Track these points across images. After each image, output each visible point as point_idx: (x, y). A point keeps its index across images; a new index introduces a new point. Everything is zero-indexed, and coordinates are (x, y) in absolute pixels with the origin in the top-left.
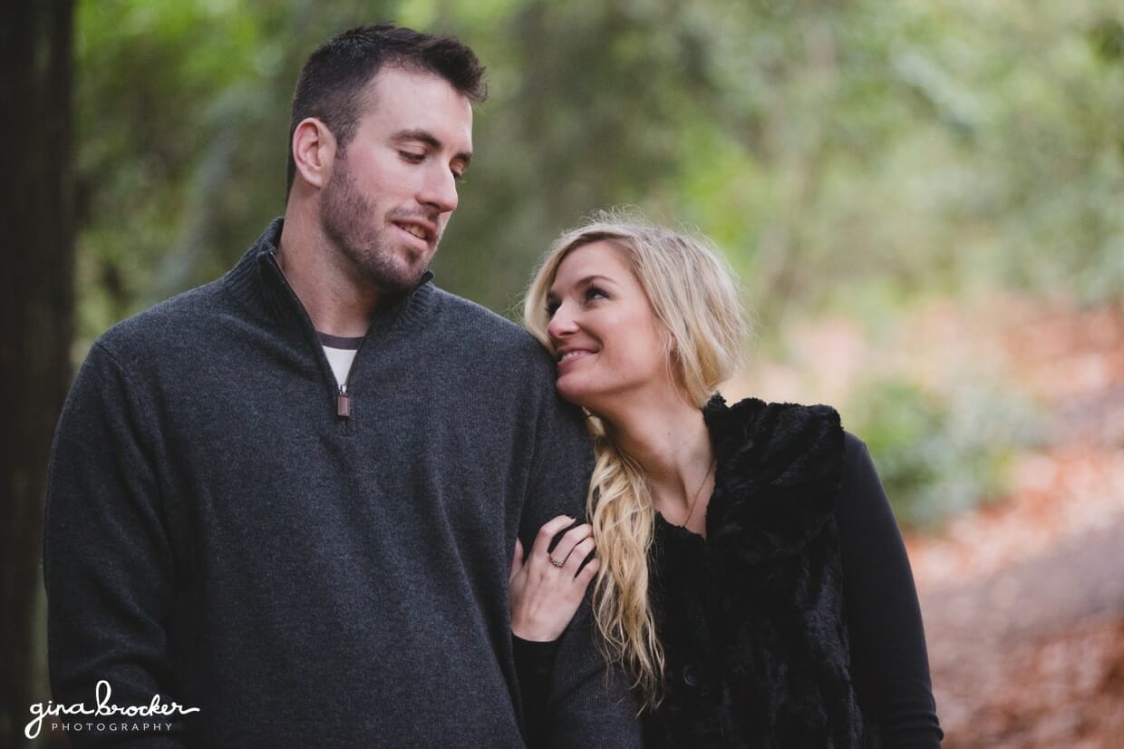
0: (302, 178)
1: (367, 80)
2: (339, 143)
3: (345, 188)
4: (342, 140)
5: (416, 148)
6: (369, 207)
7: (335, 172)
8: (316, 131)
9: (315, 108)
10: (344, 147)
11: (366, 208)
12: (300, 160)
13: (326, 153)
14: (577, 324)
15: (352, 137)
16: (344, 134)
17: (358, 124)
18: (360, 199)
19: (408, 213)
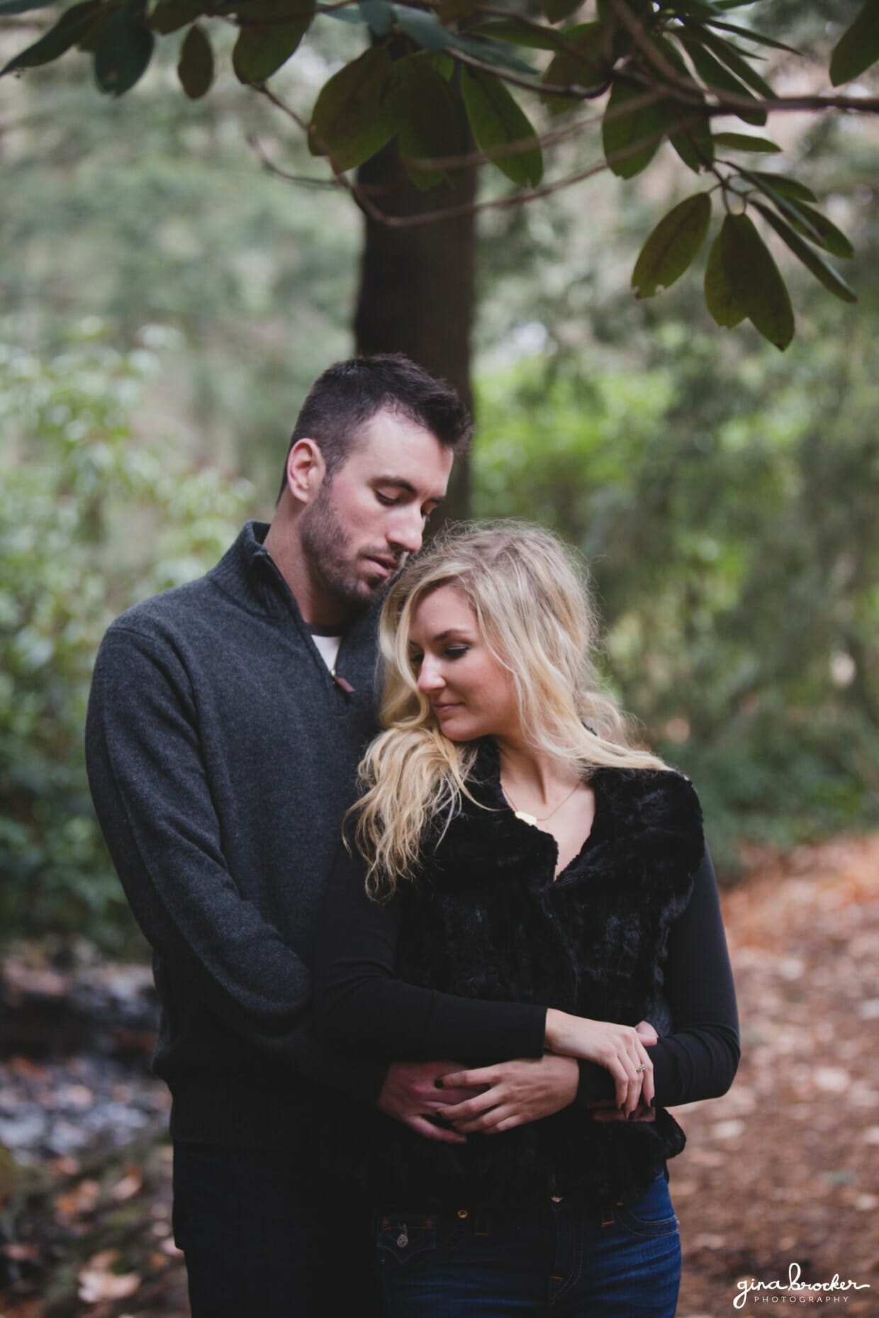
0: (290, 491)
1: (363, 420)
2: (328, 470)
3: (326, 514)
4: (332, 468)
5: (391, 493)
6: (345, 539)
7: (320, 496)
8: (310, 452)
9: (314, 429)
10: (331, 475)
11: (342, 537)
12: (292, 475)
13: (316, 474)
14: (444, 678)
15: (340, 468)
16: (333, 464)
17: (347, 458)
18: (339, 529)
19: (380, 551)
